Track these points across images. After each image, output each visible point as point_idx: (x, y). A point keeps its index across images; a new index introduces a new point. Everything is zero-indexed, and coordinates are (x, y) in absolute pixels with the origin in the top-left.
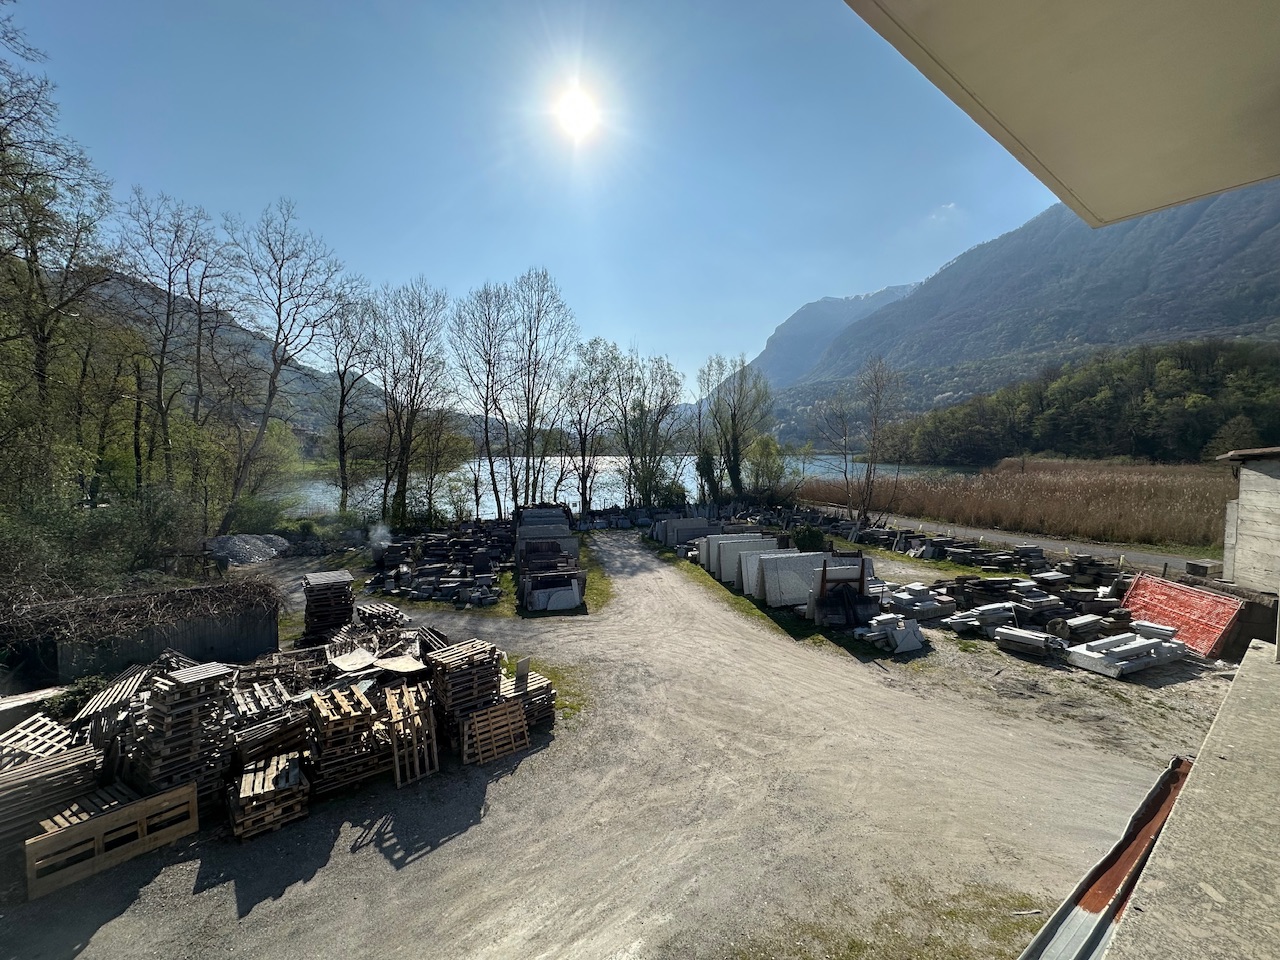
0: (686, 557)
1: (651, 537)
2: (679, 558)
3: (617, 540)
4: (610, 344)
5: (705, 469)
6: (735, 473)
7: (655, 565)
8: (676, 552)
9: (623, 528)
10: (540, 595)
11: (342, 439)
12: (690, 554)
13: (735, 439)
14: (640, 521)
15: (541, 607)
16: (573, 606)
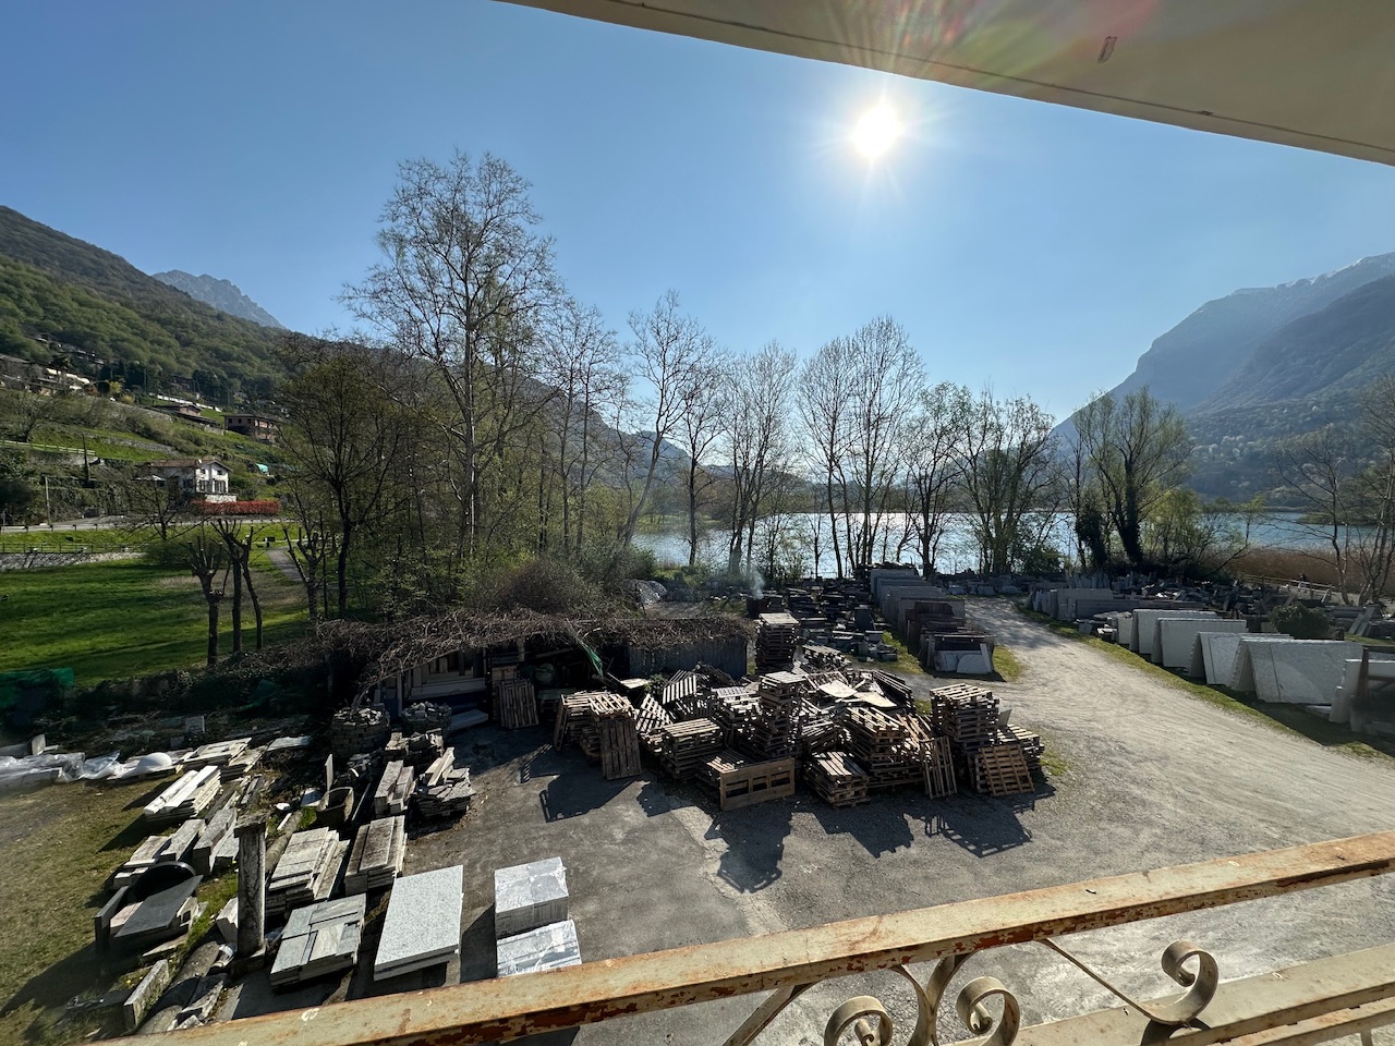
0: (1096, 635)
1: (1030, 607)
2: (1084, 634)
3: (987, 608)
4: (960, 388)
5: (1088, 530)
6: (1130, 535)
7: (1055, 639)
8: (1077, 627)
9: (984, 595)
10: (947, 658)
11: (692, 496)
12: (1100, 631)
13: (1131, 493)
14: (1004, 589)
15: (950, 669)
16: (984, 671)
